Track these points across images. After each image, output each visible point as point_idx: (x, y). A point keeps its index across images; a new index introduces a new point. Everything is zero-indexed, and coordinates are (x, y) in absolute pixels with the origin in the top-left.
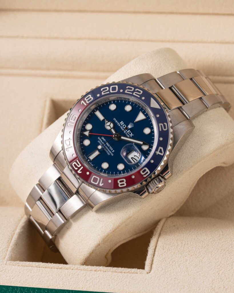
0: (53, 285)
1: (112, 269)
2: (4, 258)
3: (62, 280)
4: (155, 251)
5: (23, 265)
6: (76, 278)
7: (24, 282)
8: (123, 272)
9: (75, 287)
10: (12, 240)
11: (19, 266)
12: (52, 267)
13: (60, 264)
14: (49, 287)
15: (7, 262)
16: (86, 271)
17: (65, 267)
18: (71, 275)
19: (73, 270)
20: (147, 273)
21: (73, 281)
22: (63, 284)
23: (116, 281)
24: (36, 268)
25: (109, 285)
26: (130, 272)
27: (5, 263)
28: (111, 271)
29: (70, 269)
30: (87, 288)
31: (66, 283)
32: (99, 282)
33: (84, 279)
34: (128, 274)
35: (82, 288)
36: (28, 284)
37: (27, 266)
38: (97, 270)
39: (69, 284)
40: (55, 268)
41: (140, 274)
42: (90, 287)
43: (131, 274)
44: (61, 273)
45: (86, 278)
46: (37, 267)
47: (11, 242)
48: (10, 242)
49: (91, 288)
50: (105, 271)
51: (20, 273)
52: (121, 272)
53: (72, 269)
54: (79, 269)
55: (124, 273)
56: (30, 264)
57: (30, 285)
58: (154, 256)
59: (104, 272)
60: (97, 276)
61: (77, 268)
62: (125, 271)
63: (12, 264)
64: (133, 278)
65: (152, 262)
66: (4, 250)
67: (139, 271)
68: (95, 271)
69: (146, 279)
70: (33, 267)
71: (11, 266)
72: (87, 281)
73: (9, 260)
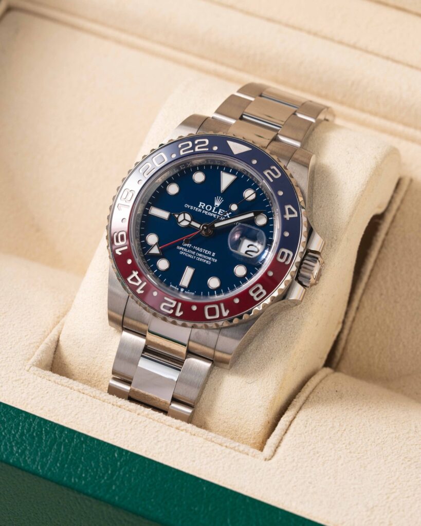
0: (97, 432)
1: (206, 434)
2: (29, 359)
3: (116, 427)
4: (290, 425)
5: (56, 381)
6: (141, 431)
7: (49, 411)
8: (225, 445)
9: (133, 447)
10: (51, 331)
11: (49, 380)
12: (105, 400)
13: (121, 399)
14: (89, 432)
15: (30, 367)
16: (161, 424)
17: (128, 407)
18: (133, 423)
19: (139, 416)
20: (265, 460)
21: (133, 435)
22: (115, 435)
23: (208, 456)
24: (76, 393)
25: (194, 461)
26: (236, 448)
27: (27, 368)
28: (204, 437)
29: (135, 412)
30: (154, 455)
31: (121, 434)
32: (177, 449)
33: (154, 438)
34: (232, 451)
35: (146, 451)
36: (55, 416)
37: (62, 385)
38: (182, 428)
39: (126, 437)
40: (110, 403)
41: (253, 458)
42: (159, 454)
43: (237, 453)
44: (118, 414)
45: (157, 436)
46: (80, 392)
47: (48, 335)
48: (46, 333)
49: (161, 456)
50: (194, 435)
51: (47, 393)
52: (221, 445)
53: (139, 414)
54: (150, 416)
55: (226, 447)
56: (69, 383)
57: (58, 420)
58: (286, 432)
59: (191, 435)
60: (178, 439)
61: (148, 415)
62: (228, 445)
63: (39, 374)
64: (238, 460)
65: (280, 442)
66: (32, 346)
67: (253, 453)
68: (177, 428)
69: (260, 469)
70: (72, 390)
71: (35, 376)
72: (158, 441)
73: (36, 366)
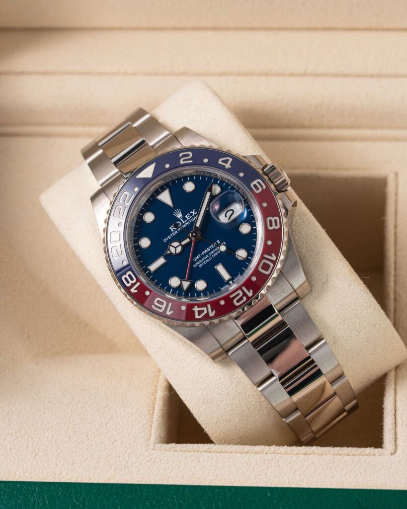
0: (239, 481)
1: (332, 450)
2: (149, 439)
3: (253, 471)
4: (395, 418)
5: (182, 449)
6: (276, 467)
7: (190, 477)
8: (352, 453)
9: (276, 483)
10: (154, 409)
11: (176, 451)
12: (232, 451)
13: (245, 446)
14: (232, 483)
15: (155, 445)
16: (290, 455)
17: (254, 450)
18: (266, 463)
19: (268, 455)
20: (392, 454)
21: (271, 473)
22: (256, 478)
23: (343, 469)
24: (205, 454)
25: (333, 477)
26: (363, 453)
27: (152, 447)
28: (331, 453)
29: (263, 453)
30: (297, 483)
31: (261, 476)
32: (314, 472)
33: (290, 469)
34: (361, 457)
35: (289, 483)
36: (196, 480)
37: (189, 451)
38: (309, 452)
39: (266, 477)
40: (237, 452)
41: (381, 457)
42: (301, 481)
43: (366, 457)
44: (249, 460)
45: (292, 466)
46: (207, 452)
47: (153, 413)
48: (151, 412)
49: (304, 482)
50: (322, 454)
51: (180, 462)
52: (348, 455)
53: (266, 454)
54: (277, 452)
55: (353, 455)
56: (195, 447)
57: (201, 482)
58: (396, 426)
59: (319, 455)
60: (310, 463)
61: (275, 451)
62: (354, 453)
63: (164, 448)
64: (369, 462)
65: (395, 436)
66: (145, 427)
67: (379, 452)
68: (305, 454)
69: (391, 464)
70: (200, 453)
71: (162, 452)
72: (295, 471)
73: (158, 443)
